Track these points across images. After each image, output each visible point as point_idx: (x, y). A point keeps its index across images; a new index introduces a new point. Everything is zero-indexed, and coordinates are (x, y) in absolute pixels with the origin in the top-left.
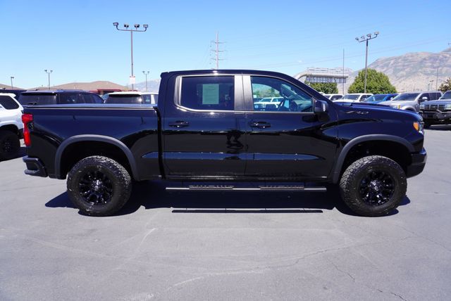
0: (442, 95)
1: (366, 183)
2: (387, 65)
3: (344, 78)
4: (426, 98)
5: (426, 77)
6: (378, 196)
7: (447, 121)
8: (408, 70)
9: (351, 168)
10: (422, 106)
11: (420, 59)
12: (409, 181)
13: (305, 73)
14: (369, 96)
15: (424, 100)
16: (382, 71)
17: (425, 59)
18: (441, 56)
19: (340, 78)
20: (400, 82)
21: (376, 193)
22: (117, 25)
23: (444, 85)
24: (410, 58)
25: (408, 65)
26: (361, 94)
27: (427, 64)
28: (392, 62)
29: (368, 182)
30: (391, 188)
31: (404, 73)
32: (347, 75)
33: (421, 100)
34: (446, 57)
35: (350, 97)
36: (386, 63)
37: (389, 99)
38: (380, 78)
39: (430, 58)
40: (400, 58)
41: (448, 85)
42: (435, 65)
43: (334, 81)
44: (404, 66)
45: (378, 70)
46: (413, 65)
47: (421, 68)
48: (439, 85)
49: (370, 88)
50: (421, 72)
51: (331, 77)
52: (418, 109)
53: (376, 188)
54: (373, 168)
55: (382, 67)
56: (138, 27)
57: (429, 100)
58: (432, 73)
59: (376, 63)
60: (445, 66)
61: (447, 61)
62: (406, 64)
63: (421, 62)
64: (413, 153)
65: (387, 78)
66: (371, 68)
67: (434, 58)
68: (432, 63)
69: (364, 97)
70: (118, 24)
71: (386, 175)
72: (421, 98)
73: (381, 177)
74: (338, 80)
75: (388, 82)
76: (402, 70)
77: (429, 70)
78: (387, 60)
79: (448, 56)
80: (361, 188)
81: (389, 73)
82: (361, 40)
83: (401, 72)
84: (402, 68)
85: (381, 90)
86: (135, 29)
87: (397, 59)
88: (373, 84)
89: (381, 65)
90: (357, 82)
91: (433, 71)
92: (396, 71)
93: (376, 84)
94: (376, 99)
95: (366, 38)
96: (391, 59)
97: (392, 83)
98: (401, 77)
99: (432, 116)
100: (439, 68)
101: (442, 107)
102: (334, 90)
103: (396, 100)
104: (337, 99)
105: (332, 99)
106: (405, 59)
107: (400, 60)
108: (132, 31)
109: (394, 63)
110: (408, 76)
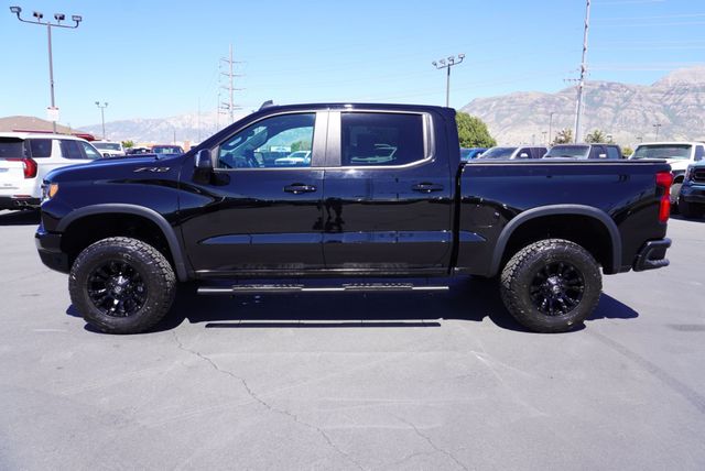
0: (549, 151)
2: (487, 108)
4: (526, 155)
5: (538, 126)
8: (514, 116)
11: (530, 102)
15: (523, 158)
16: (480, 116)
17: (537, 102)
18: (557, 99)
20: (503, 134)
22: (19, 11)
23: (560, 138)
24: (517, 99)
25: (514, 110)
27: (539, 109)
28: (494, 104)
31: (511, 121)
33: (518, 158)
34: (563, 100)
36: (486, 105)
37: (475, 155)
38: (475, 126)
39: (544, 100)
40: (504, 98)
41: (563, 138)
44: (509, 110)
45: (473, 115)
46: (520, 108)
47: (532, 114)
50: (532, 120)
55: (481, 111)
56: (62, 18)
57: (529, 157)
58: (546, 122)
59: (473, 104)
60: (563, 112)
61: (564, 105)
62: (513, 108)
63: (532, 106)
65: (484, 126)
67: (548, 101)
68: (546, 107)
70: (20, 9)
72: (519, 154)
75: (486, 132)
76: (506, 116)
77: (542, 117)
78: (487, 101)
79: (566, 99)
81: (488, 120)
82: (440, 65)
83: (506, 119)
84: (507, 112)
85: (476, 143)
86: (56, 22)
87: (500, 99)
89: (479, 108)
91: (546, 119)
92: (499, 117)
93: (469, 135)
96: (492, 100)
97: (491, 134)
98: (506, 126)
106: (511, 101)
107: (504, 102)
108: (49, 25)
109: (497, 105)
110: (514, 125)
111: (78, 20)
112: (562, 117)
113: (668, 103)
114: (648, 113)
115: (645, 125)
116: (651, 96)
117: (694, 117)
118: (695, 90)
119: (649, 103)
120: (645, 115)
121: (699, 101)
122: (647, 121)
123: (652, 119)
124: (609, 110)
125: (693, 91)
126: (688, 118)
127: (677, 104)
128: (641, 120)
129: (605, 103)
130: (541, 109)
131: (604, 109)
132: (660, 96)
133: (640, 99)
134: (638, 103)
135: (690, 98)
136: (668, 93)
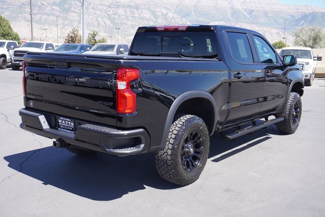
113: (110, 13)
114: (99, 19)
115: (99, 27)
116: (100, 7)
117: (124, 23)
118: (124, 6)
119: (99, 12)
120: (98, 21)
121: (126, 13)
122: (99, 24)
123: (102, 23)
124: (75, 15)
125: (123, 7)
126: (122, 24)
127: (115, 14)
128: (96, 23)
129: (72, 9)
131: (72, 14)
132: (105, 8)
133: (94, 9)
134: (93, 11)
135: (121, 11)
136: (109, 7)
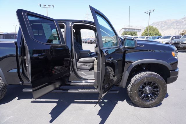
0: (182, 37)
1: (142, 88)
2: (158, 25)
3: (140, 30)
4: (175, 38)
5: (174, 29)
6: (149, 96)
7: (184, 48)
8: (166, 26)
9: (133, 79)
10: (173, 41)
12: (168, 86)
13: (123, 28)
14: (149, 37)
15: (174, 39)
16: (156, 27)
17: (174, 22)
18: (180, 21)
19: (138, 30)
20: (163, 32)
21: (148, 94)
22: (41, 5)
23: (182, 33)
24: (168, 22)
25: (166, 25)
26: (146, 36)
27: (174, 24)
28: (160, 23)
29: (143, 87)
30: (158, 91)
31: (165, 28)
32: (141, 28)
33: (172, 39)
34: (182, 21)
35: (142, 38)
37: (158, 38)
38: (155, 30)
39: (176, 21)
41: (183, 32)
42: (178, 25)
43: (135, 31)
45: (154, 27)
46: (169, 24)
47: (172, 25)
48: (180, 33)
49: (151, 34)
50: (172, 28)
51: (134, 29)
52: (171, 43)
53: (148, 91)
54: (147, 79)
55: (156, 25)
56: (50, 6)
57: (176, 39)
58: (176, 28)
59: (153, 24)
61: (183, 23)
62: (166, 24)
63: (172, 23)
64: (171, 70)
65: (158, 30)
66: (151, 25)
67: (177, 22)
68: (177, 23)
69: (147, 37)
71: (154, 84)
72: (172, 38)
73: (151, 85)
74: (137, 31)
75: (158, 32)
76: (164, 27)
77: (175, 27)
78: (158, 22)
79: (183, 21)
80: (139, 91)
81: (158, 28)
82: (147, 13)
83: (164, 28)
85: (155, 35)
86: (48, 7)
87: (162, 22)
88: (152, 32)
90: (145, 31)
91: (177, 27)
92: (161, 27)
93: (153, 32)
94: (153, 39)
95: (149, 12)
96: (159, 22)
97: (160, 32)
98: (164, 29)
99: (177, 46)
100: (180, 26)
101: (182, 42)
102: (136, 35)
103: (161, 39)
104: (136, 38)
105: (134, 38)
106: (165, 22)
107: (163, 23)
108: (47, 8)
109: (161, 24)
110: (166, 29)
111: (53, 6)
112: (182, 26)
130: (175, 24)
